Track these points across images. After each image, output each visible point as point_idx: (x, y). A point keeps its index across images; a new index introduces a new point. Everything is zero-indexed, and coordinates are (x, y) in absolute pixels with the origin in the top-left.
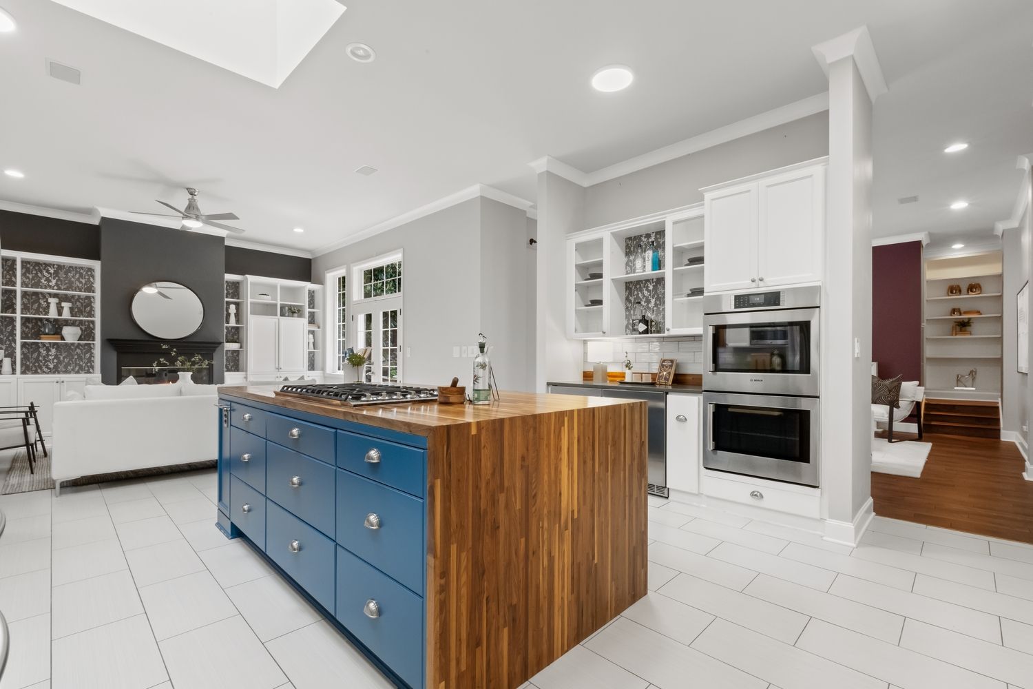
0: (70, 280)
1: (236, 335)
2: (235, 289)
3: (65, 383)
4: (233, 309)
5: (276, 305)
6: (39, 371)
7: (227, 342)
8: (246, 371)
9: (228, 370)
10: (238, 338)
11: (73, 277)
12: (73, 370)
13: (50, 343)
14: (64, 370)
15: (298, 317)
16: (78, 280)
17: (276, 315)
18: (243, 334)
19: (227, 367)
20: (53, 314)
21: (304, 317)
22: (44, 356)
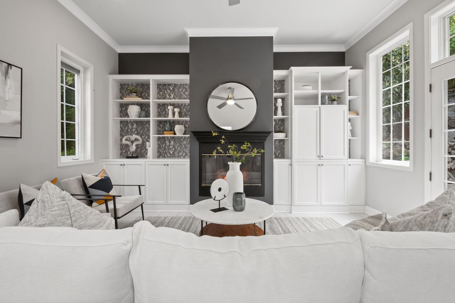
0: (180, 94)
1: (282, 126)
2: (281, 85)
3: (169, 165)
4: (279, 103)
5: (317, 95)
6: (166, 156)
7: (275, 132)
8: (291, 158)
9: (277, 157)
10: (284, 129)
11: (182, 91)
12: (182, 155)
13: (171, 137)
14: (177, 155)
15: (338, 104)
16: (184, 93)
17: (318, 104)
18: (288, 124)
19: (275, 154)
20: (170, 117)
21: (345, 104)
22: (168, 146)
